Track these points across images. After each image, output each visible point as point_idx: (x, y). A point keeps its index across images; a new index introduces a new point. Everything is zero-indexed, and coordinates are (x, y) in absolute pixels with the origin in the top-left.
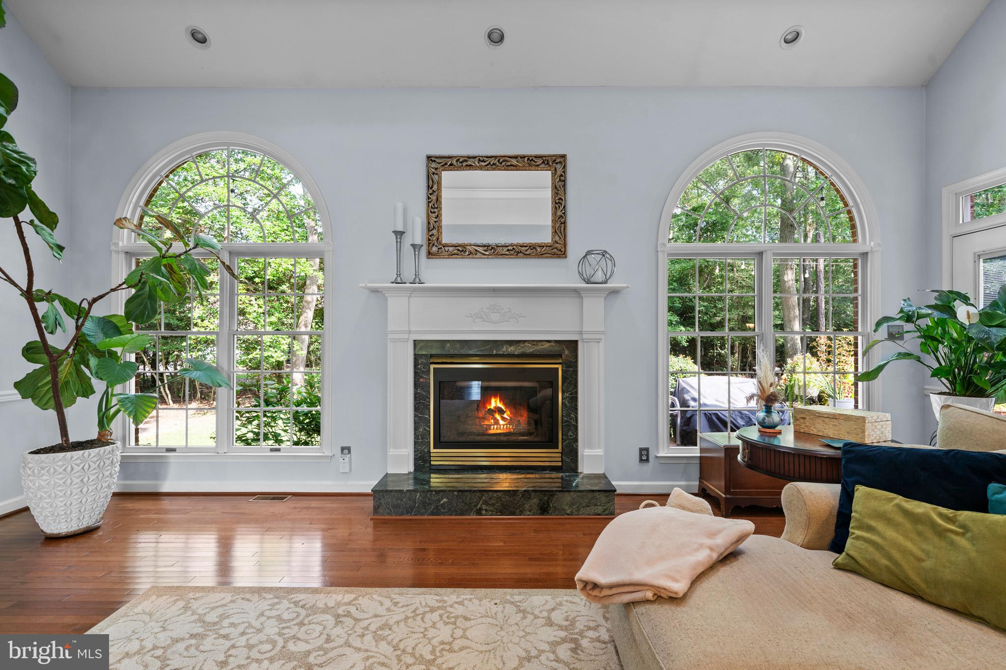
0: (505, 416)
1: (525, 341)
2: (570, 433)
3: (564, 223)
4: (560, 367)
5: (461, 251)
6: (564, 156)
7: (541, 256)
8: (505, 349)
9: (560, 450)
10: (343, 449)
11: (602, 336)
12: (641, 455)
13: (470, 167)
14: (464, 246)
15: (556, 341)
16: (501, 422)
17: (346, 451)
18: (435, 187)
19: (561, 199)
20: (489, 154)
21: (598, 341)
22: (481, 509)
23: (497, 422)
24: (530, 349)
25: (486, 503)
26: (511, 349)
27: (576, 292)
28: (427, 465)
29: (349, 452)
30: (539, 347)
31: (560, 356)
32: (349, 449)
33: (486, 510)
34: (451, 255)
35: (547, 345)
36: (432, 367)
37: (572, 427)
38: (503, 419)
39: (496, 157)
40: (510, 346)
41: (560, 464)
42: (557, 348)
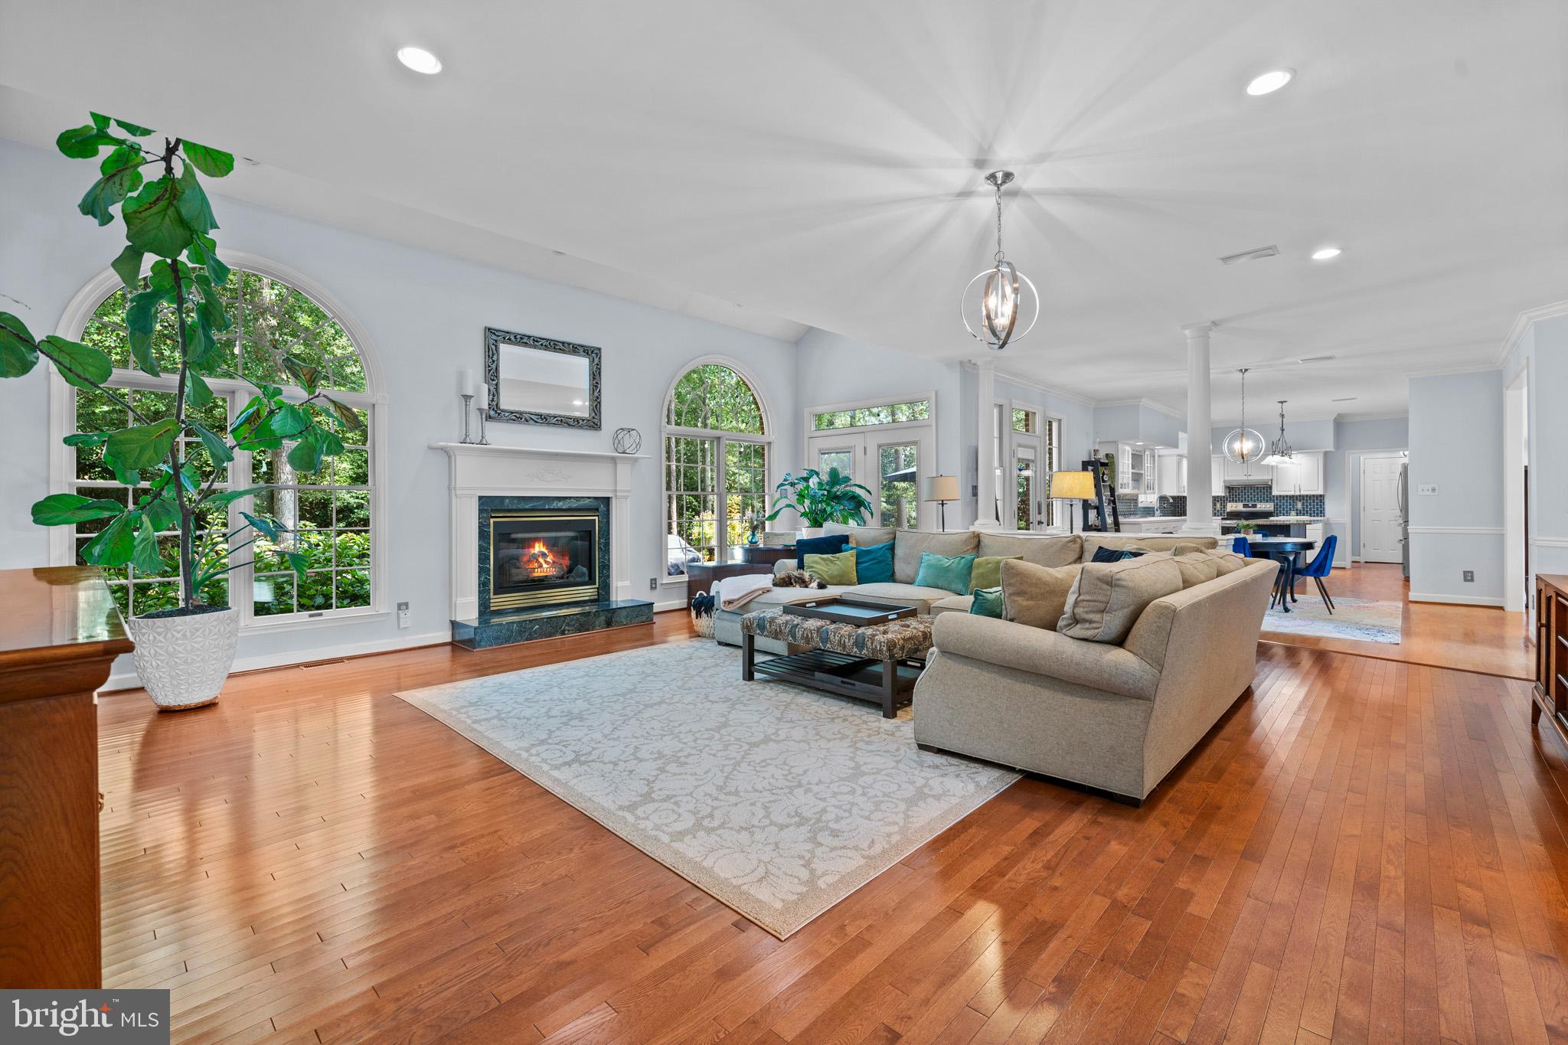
0: (549, 559)
1: (570, 498)
2: (605, 572)
3: (599, 403)
4: (596, 518)
5: (518, 417)
6: (599, 349)
7: (581, 427)
8: (555, 505)
9: (597, 586)
10: (399, 606)
11: (630, 494)
12: (651, 584)
13: (526, 344)
14: (521, 413)
15: (595, 498)
16: (545, 566)
17: (404, 607)
18: (495, 358)
19: (597, 383)
20: (543, 337)
21: (626, 498)
22: (564, 630)
23: (541, 566)
24: (575, 505)
25: (568, 625)
26: (560, 504)
27: (613, 459)
28: (488, 610)
29: (407, 608)
30: (582, 502)
31: (597, 510)
32: (407, 605)
33: (568, 630)
34: (509, 420)
35: (587, 501)
36: (492, 520)
37: (606, 567)
38: (546, 562)
39: (547, 340)
40: (560, 501)
41: (596, 597)
42: (595, 504)
